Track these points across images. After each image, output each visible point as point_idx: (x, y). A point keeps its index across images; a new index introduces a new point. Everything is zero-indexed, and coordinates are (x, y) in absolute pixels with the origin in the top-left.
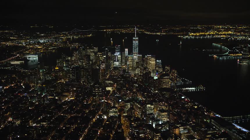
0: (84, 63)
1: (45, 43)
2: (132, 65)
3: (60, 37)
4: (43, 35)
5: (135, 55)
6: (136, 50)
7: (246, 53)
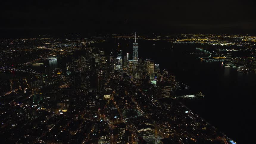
0: (89, 66)
1: (69, 47)
2: (132, 69)
3: (81, 42)
4: (69, 41)
5: (135, 60)
6: (136, 55)
7: (229, 58)
